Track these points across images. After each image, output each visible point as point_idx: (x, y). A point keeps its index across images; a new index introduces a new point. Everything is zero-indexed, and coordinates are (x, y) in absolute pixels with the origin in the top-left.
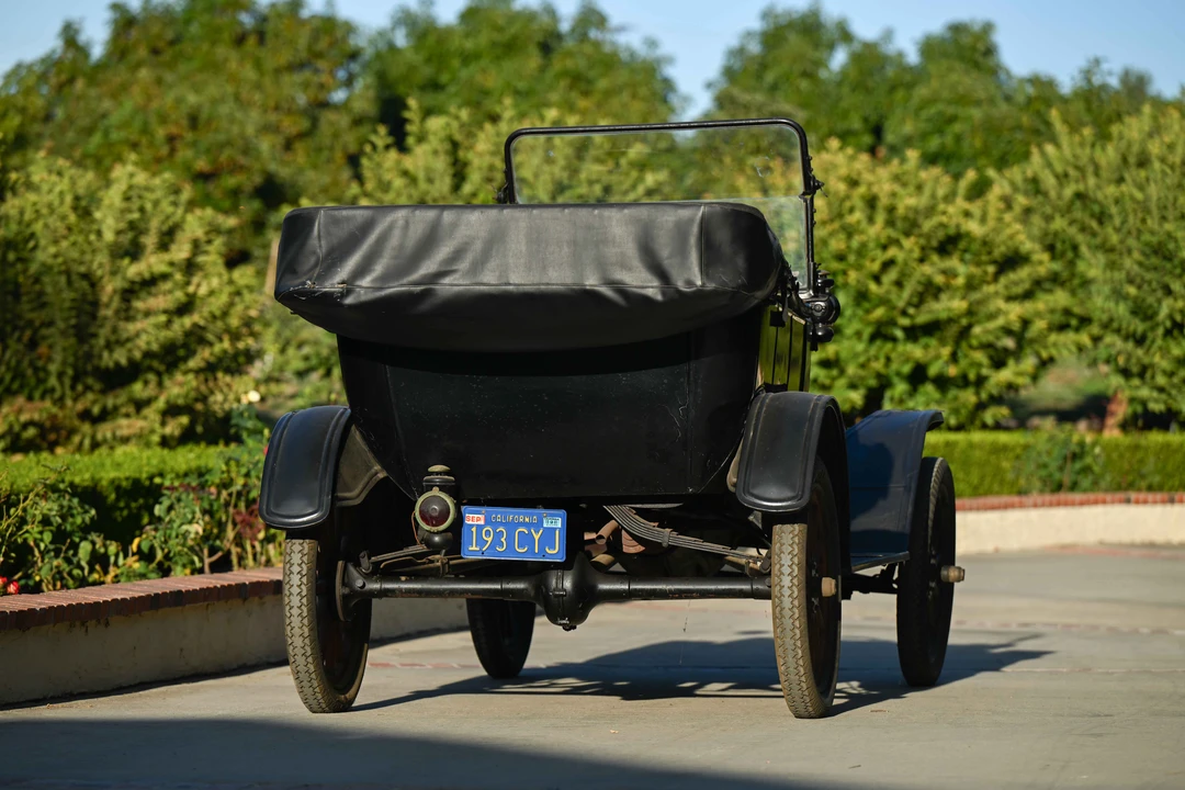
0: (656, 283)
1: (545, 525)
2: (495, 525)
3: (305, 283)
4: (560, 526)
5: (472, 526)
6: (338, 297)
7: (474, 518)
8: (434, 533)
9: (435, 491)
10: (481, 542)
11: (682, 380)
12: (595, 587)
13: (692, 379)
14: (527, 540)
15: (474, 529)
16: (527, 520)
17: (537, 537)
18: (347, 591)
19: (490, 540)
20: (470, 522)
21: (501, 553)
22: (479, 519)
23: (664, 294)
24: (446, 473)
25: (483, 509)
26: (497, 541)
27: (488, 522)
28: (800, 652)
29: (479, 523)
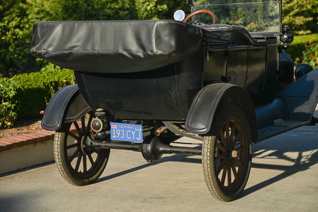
0: (141, 51)
1: (136, 130)
2: (121, 129)
3: (34, 50)
4: (140, 130)
5: (114, 129)
6: (43, 55)
7: (114, 126)
8: (98, 132)
9: (97, 118)
10: (116, 135)
11: (173, 81)
12: (159, 149)
13: (176, 81)
14: (130, 135)
15: (114, 130)
16: (130, 128)
17: (133, 134)
18: (84, 146)
19: (119, 134)
20: (113, 128)
21: (123, 138)
22: (115, 127)
23: (144, 55)
24: (102, 111)
25: (117, 123)
26: (121, 135)
27: (118, 128)
28: (212, 183)
29: (115, 128)
